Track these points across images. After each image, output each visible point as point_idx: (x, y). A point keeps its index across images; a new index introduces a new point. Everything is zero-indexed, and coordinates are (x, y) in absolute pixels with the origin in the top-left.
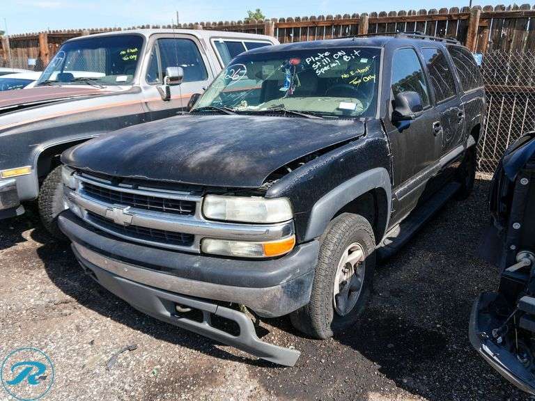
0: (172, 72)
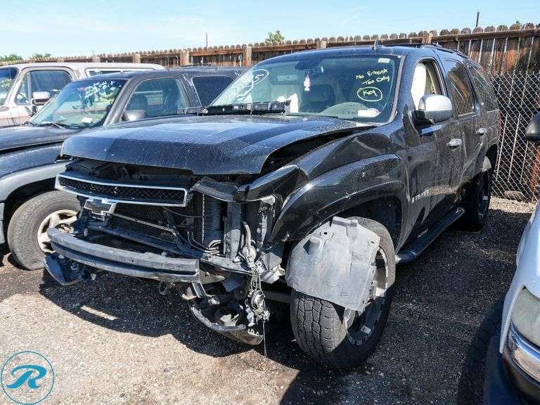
0: (39, 95)
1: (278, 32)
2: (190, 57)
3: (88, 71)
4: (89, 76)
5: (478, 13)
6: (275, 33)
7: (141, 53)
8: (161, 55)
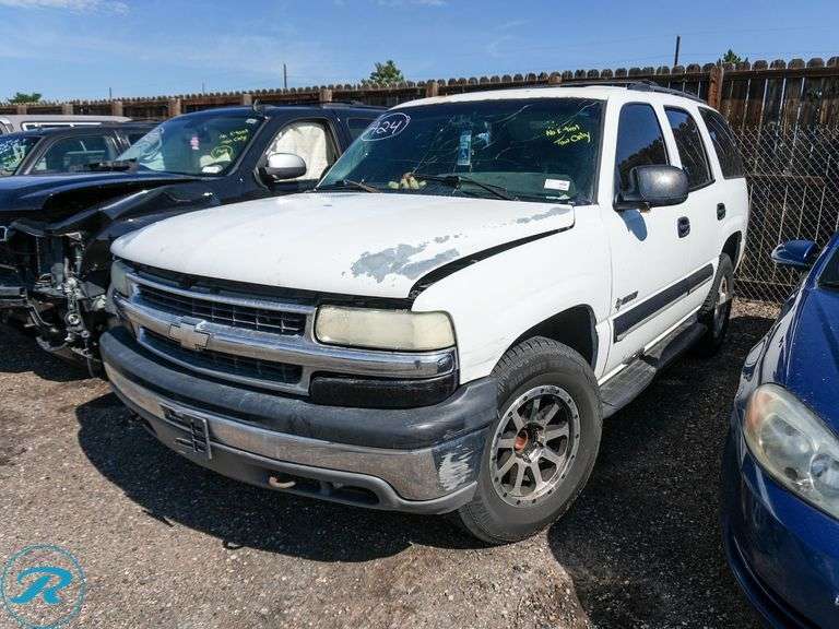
1: (390, 63)
2: (182, 106)
3: (24, 125)
4: (25, 129)
5: (678, 38)
6: (385, 64)
7: (123, 100)
8: (149, 103)
